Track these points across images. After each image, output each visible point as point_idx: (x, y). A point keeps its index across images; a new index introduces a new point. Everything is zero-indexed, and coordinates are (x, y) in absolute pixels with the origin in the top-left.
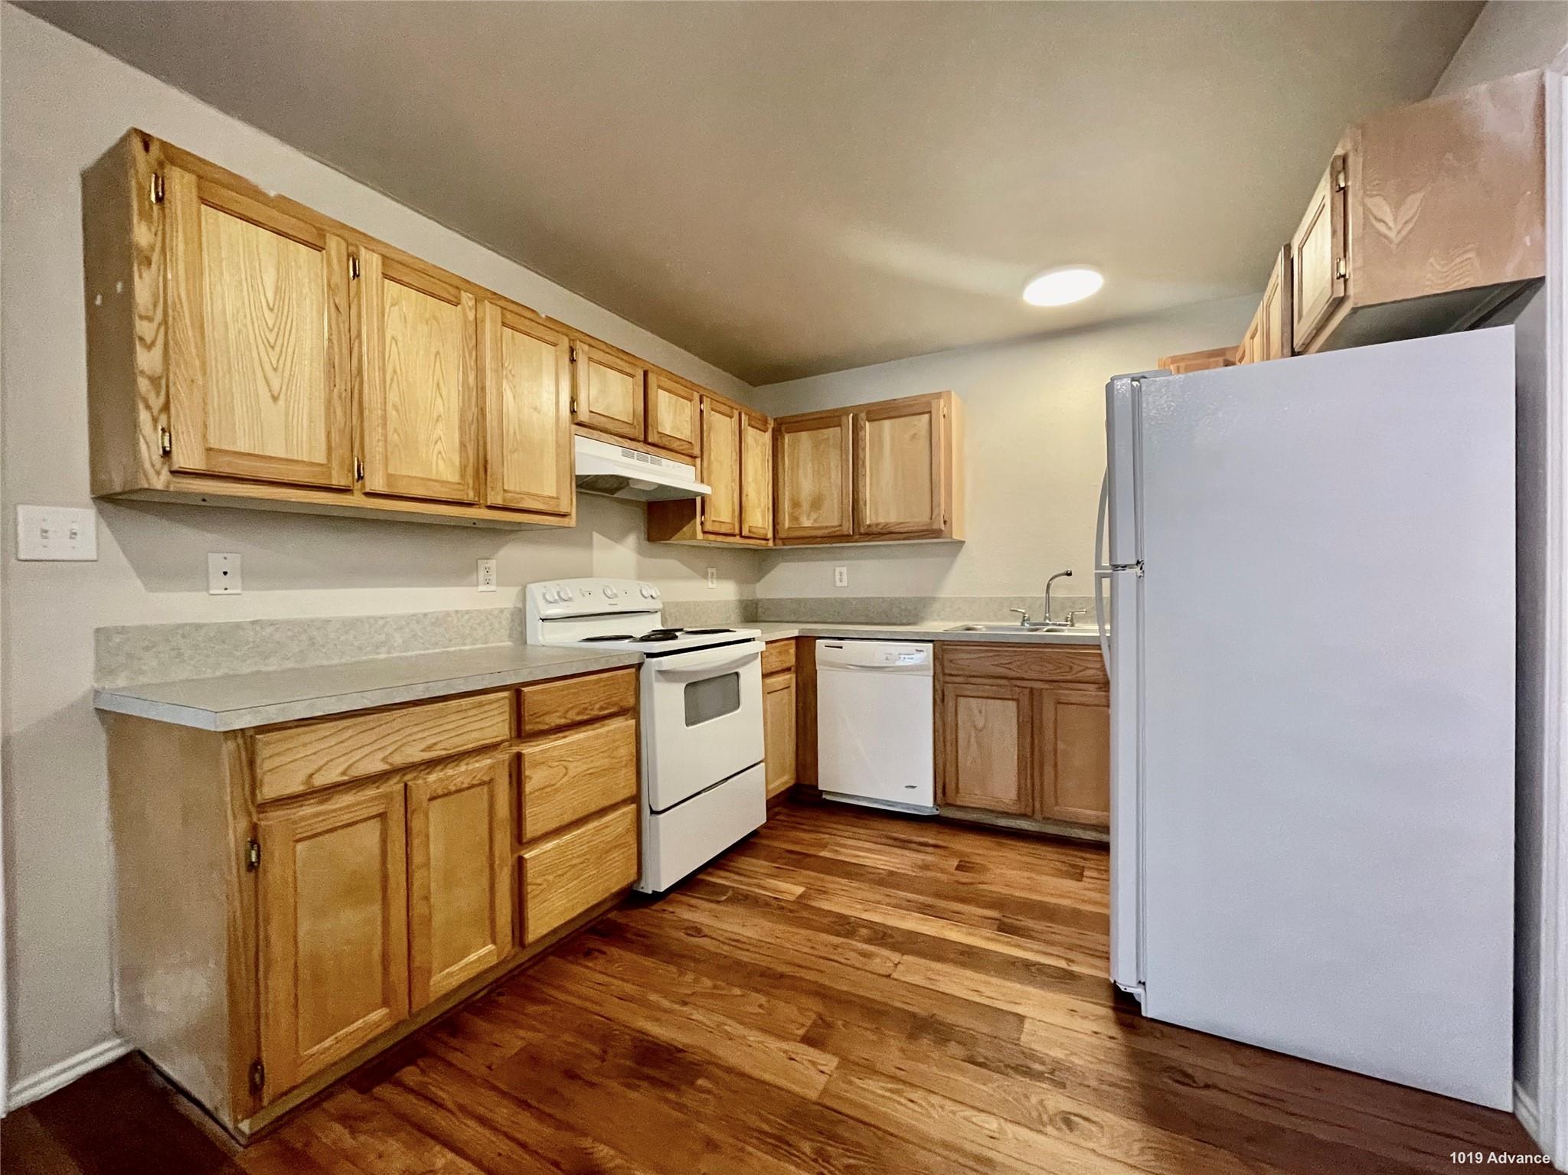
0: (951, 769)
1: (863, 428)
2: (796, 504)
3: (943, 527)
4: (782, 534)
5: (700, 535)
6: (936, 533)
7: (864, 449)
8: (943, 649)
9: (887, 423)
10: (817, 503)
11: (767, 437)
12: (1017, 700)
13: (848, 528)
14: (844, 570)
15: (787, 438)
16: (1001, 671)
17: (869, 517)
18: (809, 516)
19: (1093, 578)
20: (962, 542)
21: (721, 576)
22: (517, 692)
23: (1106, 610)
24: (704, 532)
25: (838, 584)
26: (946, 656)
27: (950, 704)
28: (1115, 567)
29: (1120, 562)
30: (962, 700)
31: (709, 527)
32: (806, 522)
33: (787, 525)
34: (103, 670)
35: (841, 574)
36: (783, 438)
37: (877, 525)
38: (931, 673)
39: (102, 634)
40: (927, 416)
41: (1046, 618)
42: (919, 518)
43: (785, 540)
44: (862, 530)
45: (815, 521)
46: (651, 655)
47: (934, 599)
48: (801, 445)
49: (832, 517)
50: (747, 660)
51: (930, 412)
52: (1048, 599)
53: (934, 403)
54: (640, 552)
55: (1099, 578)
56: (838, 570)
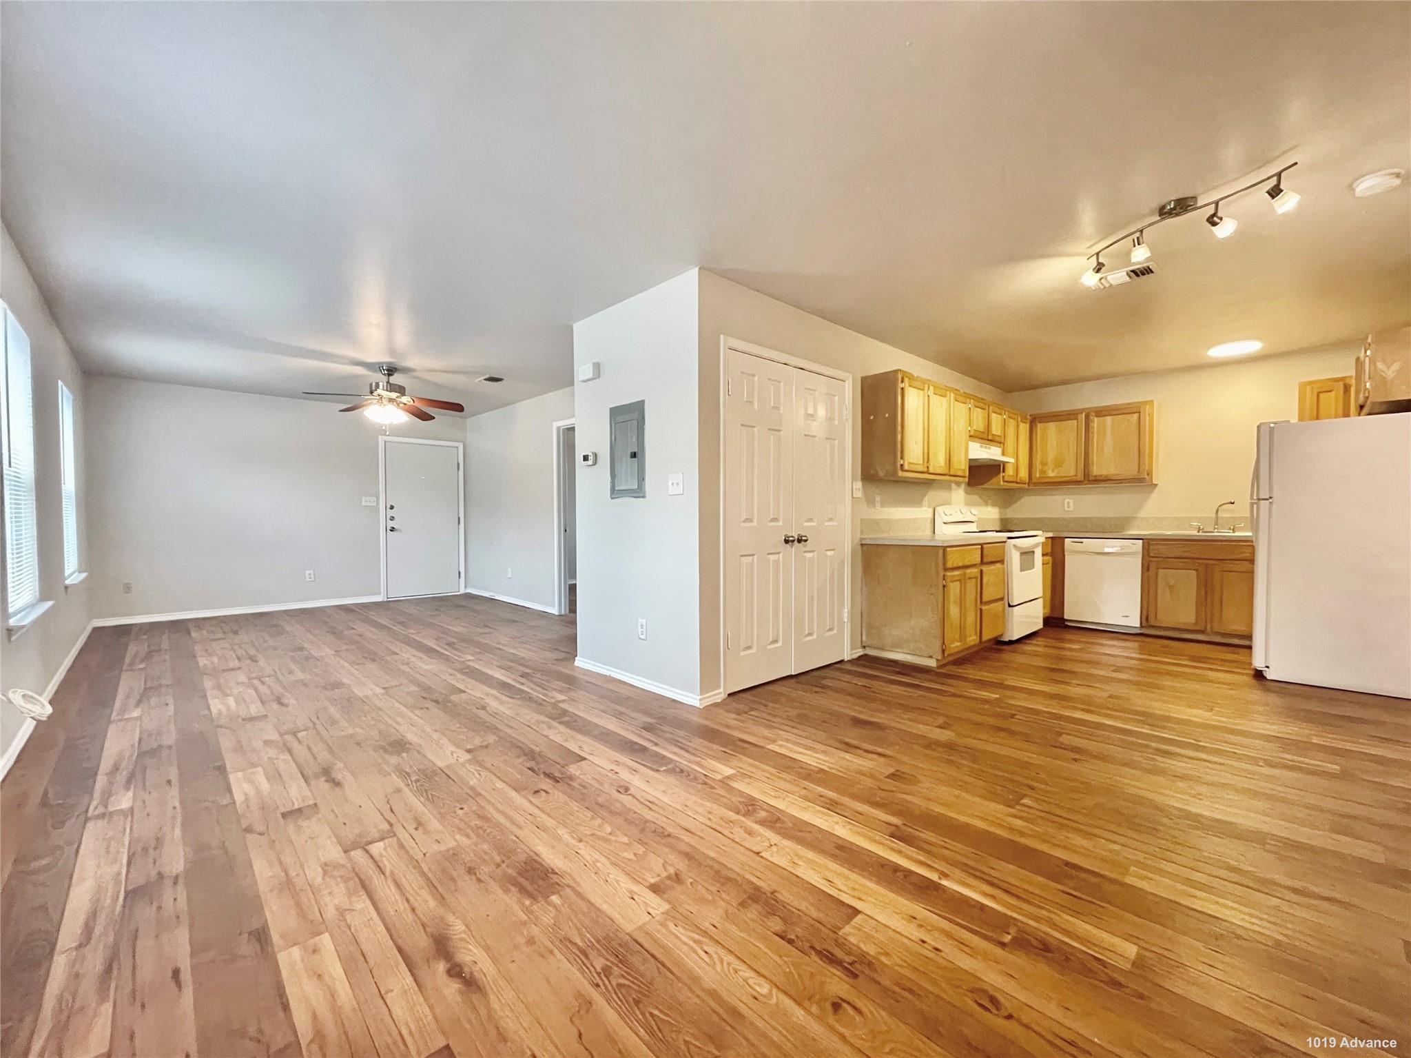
0: (1152, 609)
1: (1093, 421)
2: (1044, 464)
3: (1146, 477)
4: (1034, 480)
5: (1002, 483)
6: (1141, 480)
7: (1093, 433)
8: (1149, 544)
9: (1109, 419)
10: (1059, 463)
11: (1028, 426)
12: (1197, 570)
13: (1080, 477)
14: (1071, 501)
15: (1039, 426)
16: (1186, 555)
17: (1096, 470)
18: (1053, 471)
19: (1248, 504)
20: (1156, 485)
21: (994, 505)
22: (982, 545)
23: (1254, 524)
24: (1004, 481)
25: (1066, 509)
26: (1151, 547)
27: (1152, 572)
28: (1259, 499)
29: (1261, 497)
30: (1161, 571)
31: (1006, 479)
32: (1051, 474)
33: (1038, 475)
34: (862, 532)
35: (1068, 503)
36: (1036, 426)
37: (1101, 476)
38: (1141, 556)
39: (861, 520)
40: (1137, 414)
41: (1215, 528)
42: (1131, 471)
43: (1035, 484)
44: (1091, 479)
45: (1058, 473)
46: (1009, 538)
47: (1135, 518)
48: (1050, 431)
49: (1070, 469)
50: (1036, 545)
51: (1139, 412)
52: (1217, 517)
53: (1142, 407)
54: (967, 493)
55: (1252, 504)
56: (1066, 502)
